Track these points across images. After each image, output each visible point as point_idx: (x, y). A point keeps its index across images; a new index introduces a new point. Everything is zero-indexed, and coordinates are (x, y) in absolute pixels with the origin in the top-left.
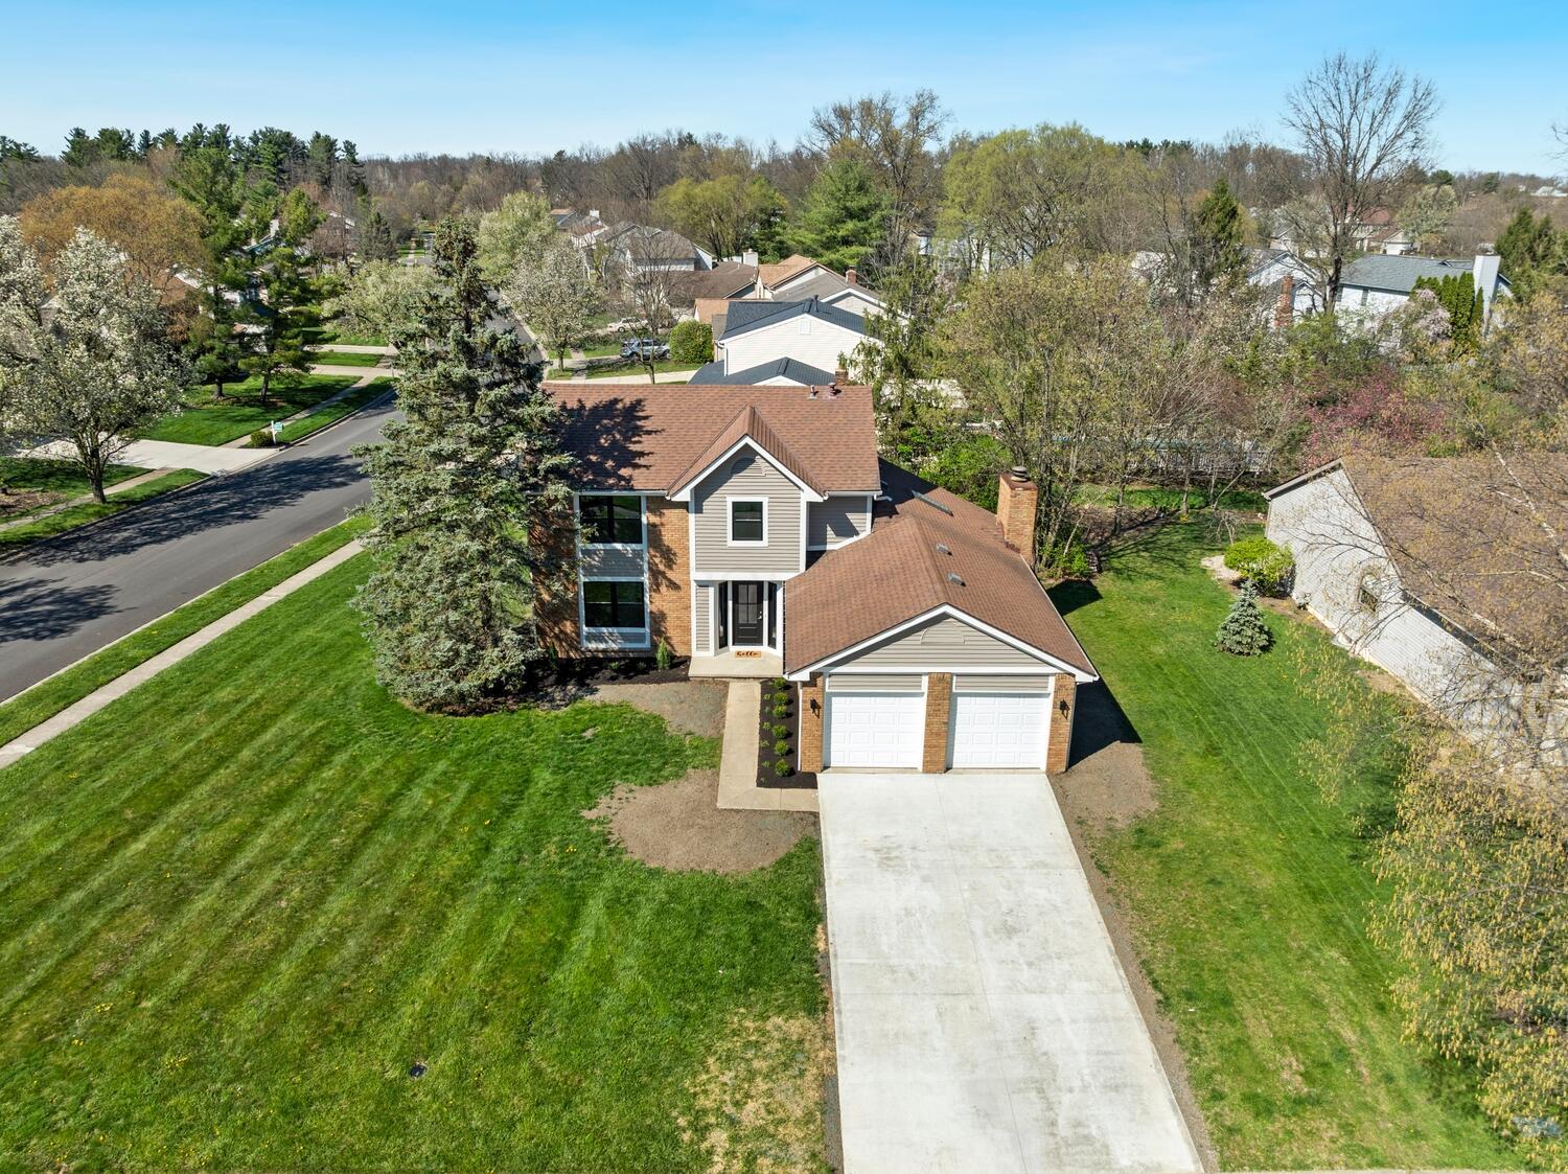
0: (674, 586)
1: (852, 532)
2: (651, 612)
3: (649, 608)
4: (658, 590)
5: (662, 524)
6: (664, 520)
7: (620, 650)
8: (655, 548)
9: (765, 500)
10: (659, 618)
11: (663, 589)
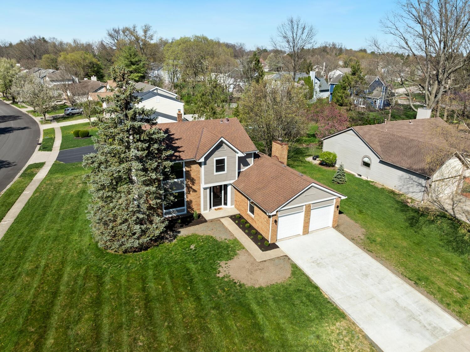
0: (195, 191)
1: (248, 164)
2: (187, 201)
3: (186, 200)
4: (189, 193)
5: (191, 170)
6: (191, 169)
7: (177, 216)
8: (188, 179)
9: (226, 158)
10: (190, 203)
11: (191, 192)
